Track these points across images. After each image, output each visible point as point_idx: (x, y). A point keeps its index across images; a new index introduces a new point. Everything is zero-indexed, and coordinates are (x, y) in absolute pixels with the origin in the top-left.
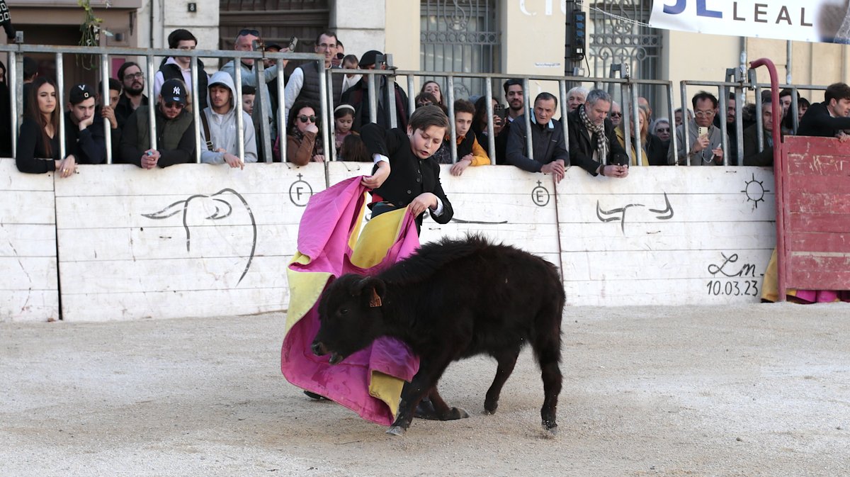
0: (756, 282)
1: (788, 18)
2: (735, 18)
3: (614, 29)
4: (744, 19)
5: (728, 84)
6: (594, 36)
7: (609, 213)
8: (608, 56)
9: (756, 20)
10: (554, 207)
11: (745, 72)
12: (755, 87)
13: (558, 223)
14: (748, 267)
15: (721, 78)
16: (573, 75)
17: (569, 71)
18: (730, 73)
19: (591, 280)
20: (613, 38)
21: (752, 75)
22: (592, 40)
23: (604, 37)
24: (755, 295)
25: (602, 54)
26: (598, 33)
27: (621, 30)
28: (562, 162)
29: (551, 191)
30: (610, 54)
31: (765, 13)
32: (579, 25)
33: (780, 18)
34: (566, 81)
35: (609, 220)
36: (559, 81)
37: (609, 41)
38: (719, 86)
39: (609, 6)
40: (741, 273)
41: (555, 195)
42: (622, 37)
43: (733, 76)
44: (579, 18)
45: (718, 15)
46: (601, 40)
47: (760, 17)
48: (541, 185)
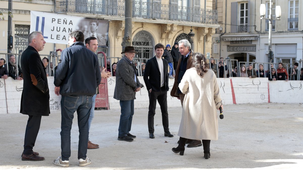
0: (58, 106)
1: (65, 39)
2: (51, 38)
3: (21, 41)
4: (54, 39)
5: (50, 55)
6: (16, 42)
7: (19, 89)
8: (20, 48)
9: (57, 39)
10: (5, 87)
11: (55, 52)
12: (57, 56)
13: (6, 92)
14: (56, 102)
15: (49, 54)
16: (10, 53)
17: (9, 52)
18: (51, 52)
19: (15, 106)
20: (21, 43)
21: (57, 53)
22: (15, 43)
23: (19, 43)
24: (58, 109)
25: (18, 47)
26: (17, 42)
27: (23, 41)
28: (7, 75)
29: (4, 83)
30: (20, 47)
31: (59, 37)
32: (11, 40)
33: (63, 38)
34: (8, 55)
35: (19, 91)
36: (6, 54)
37: (20, 44)
38: (48, 56)
39: (20, 35)
40: (54, 104)
41: (5, 84)
42: (24, 43)
43: (52, 54)
44: (11, 38)
45: (47, 38)
46: (18, 43)
47: (58, 38)
48: (1, 82)
